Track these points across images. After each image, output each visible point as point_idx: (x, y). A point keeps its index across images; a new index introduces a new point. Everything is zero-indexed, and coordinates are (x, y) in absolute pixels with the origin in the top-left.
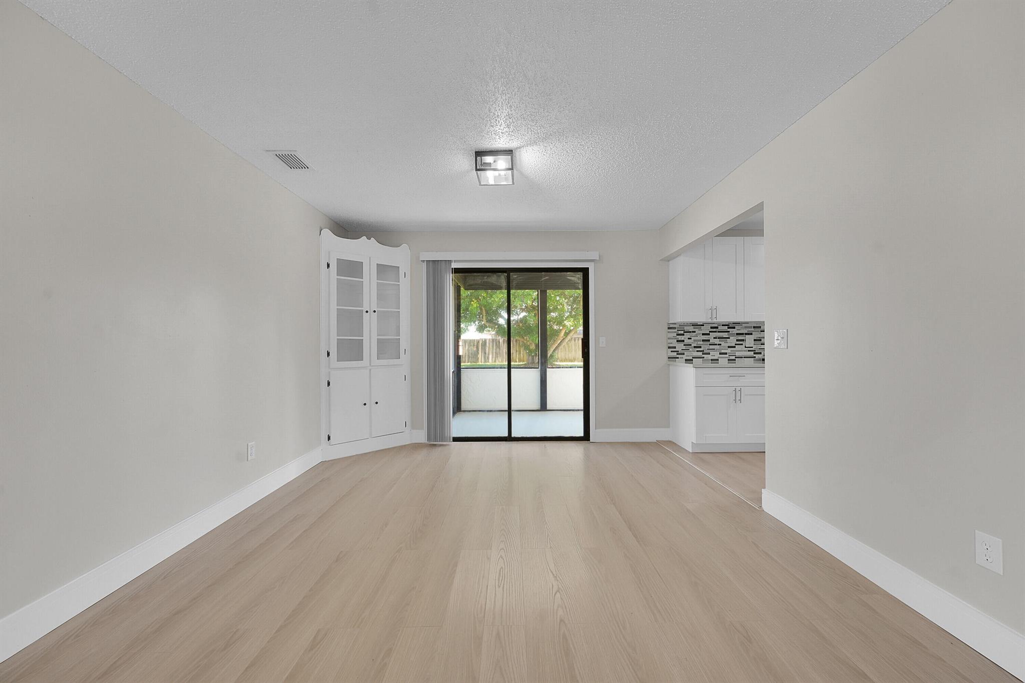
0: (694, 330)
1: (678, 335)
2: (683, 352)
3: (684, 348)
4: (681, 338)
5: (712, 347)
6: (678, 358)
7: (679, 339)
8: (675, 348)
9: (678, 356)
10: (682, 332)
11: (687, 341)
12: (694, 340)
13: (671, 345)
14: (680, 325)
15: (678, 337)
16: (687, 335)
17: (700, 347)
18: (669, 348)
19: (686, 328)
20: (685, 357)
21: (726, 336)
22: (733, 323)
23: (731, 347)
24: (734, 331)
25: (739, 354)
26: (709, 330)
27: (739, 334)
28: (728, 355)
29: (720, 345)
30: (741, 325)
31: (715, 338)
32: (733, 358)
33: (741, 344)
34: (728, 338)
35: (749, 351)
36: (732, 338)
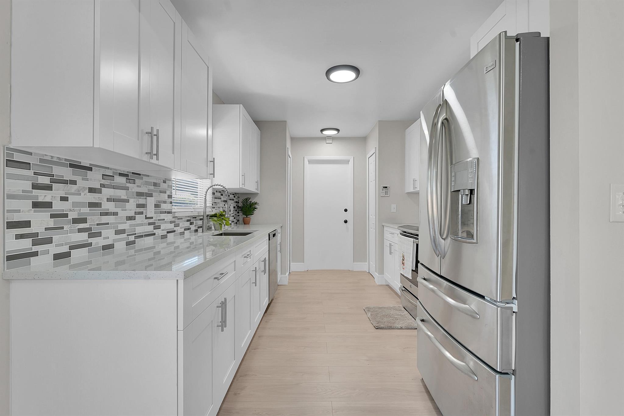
0: (73, 178)
1: (36, 187)
2: (48, 234)
3: (51, 223)
4: (43, 196)
5: (105, 219)
6: (36, 254)
7: (40, 199)
8: (27, 224)
9: (35, 249)
10: (46, 180)
11: (58, 206)
12: (75, 204)
13: (16, 218)
14: (41, 160)
15: (36, 192)
16: (59, 190)
17: (84, 221)
18: (11, 225)
19: (58, 171)
20: (53, 249)
21: (124, 197)
22: (133, 173)
23: (130, 218)
24: (134, 188)
25: (139, 230)
26: (100, 181)
27: (139, 194)
28: (126, 234)
29: (115, 214)
30: (142, 179)
31: (109, 200)
32: (132, 238)
33: (142, 213)
34: (127, 201)
35: (150, 224)
36: (131, 200)
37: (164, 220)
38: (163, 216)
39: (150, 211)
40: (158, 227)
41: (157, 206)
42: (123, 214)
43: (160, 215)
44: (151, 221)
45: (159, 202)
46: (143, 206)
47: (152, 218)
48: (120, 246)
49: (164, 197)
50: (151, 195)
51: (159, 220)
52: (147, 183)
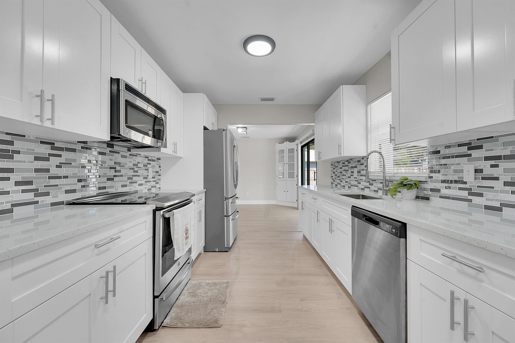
21: (347, 169)
22: (350, 159)
23: (349, 177)
24: (350, 165)
25: (353, 183)
26: (342, 165)
27: (352, 167)
28: (348, 183)
29: (345, 175)
30: (353, 160)
31: (344, 171)
32: (350, 185)
33: (353, 175)
34: (348, 171)
35: (356, 181)
36: (349, 170)
37: (362, 180)
38: (362, 178)
39: (355, 174)
40: (360, 183)
41: (359, 172)
42: (347, 176)
43: (360, 177)
44: (356, 179)
45: (360, 170)
46: (353, 172)
47: (357, 178)
48: (346, 187)
49: (363, 167)
50: (356, 167)
51: (360, 179)
52: (355, 162)
